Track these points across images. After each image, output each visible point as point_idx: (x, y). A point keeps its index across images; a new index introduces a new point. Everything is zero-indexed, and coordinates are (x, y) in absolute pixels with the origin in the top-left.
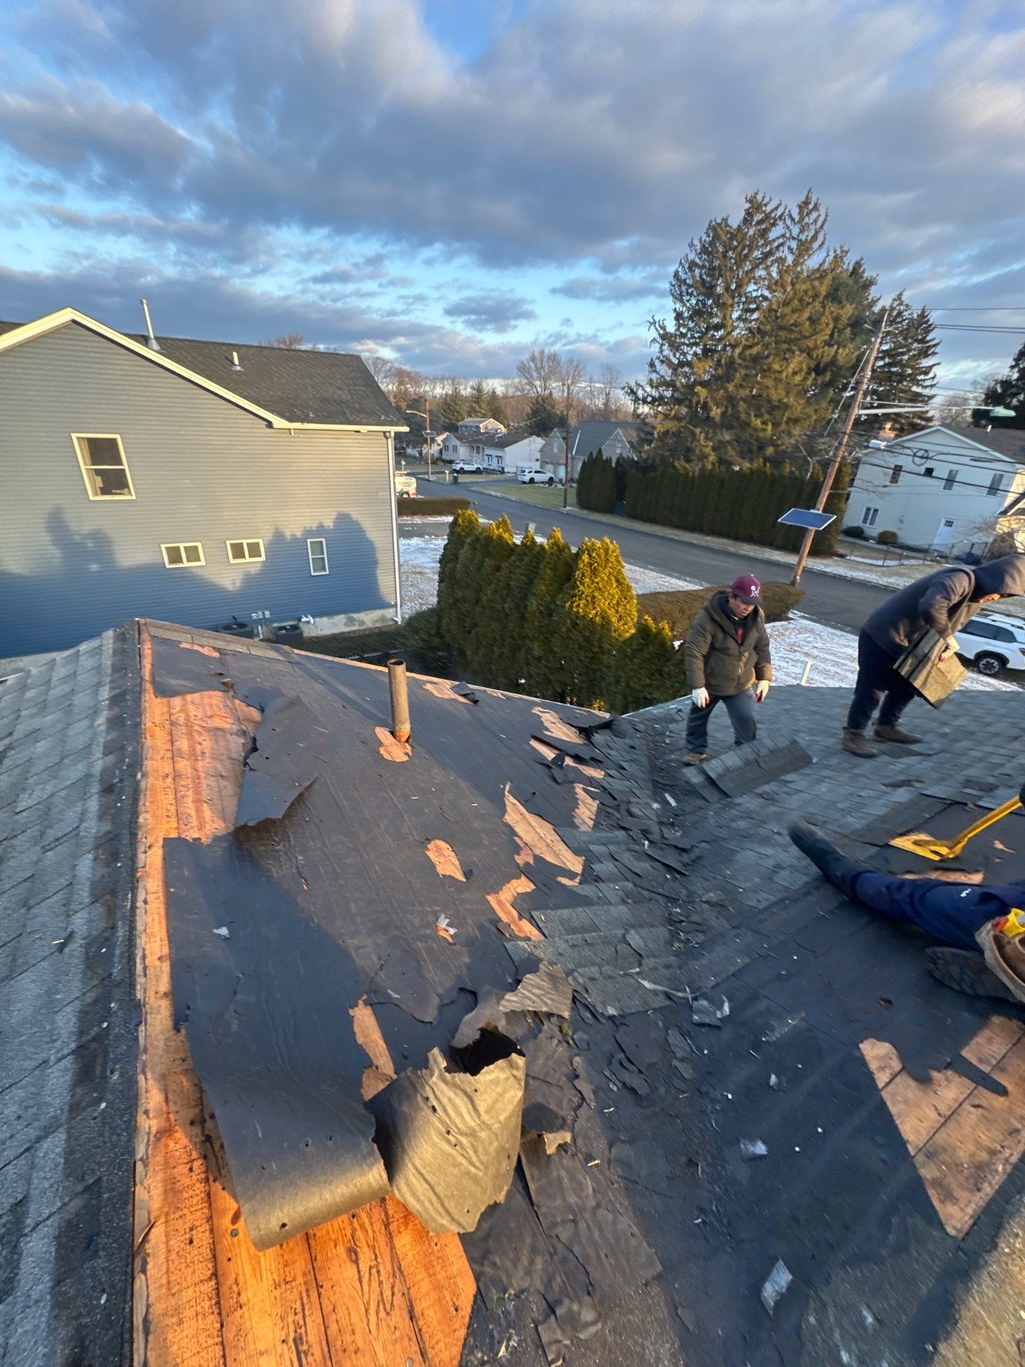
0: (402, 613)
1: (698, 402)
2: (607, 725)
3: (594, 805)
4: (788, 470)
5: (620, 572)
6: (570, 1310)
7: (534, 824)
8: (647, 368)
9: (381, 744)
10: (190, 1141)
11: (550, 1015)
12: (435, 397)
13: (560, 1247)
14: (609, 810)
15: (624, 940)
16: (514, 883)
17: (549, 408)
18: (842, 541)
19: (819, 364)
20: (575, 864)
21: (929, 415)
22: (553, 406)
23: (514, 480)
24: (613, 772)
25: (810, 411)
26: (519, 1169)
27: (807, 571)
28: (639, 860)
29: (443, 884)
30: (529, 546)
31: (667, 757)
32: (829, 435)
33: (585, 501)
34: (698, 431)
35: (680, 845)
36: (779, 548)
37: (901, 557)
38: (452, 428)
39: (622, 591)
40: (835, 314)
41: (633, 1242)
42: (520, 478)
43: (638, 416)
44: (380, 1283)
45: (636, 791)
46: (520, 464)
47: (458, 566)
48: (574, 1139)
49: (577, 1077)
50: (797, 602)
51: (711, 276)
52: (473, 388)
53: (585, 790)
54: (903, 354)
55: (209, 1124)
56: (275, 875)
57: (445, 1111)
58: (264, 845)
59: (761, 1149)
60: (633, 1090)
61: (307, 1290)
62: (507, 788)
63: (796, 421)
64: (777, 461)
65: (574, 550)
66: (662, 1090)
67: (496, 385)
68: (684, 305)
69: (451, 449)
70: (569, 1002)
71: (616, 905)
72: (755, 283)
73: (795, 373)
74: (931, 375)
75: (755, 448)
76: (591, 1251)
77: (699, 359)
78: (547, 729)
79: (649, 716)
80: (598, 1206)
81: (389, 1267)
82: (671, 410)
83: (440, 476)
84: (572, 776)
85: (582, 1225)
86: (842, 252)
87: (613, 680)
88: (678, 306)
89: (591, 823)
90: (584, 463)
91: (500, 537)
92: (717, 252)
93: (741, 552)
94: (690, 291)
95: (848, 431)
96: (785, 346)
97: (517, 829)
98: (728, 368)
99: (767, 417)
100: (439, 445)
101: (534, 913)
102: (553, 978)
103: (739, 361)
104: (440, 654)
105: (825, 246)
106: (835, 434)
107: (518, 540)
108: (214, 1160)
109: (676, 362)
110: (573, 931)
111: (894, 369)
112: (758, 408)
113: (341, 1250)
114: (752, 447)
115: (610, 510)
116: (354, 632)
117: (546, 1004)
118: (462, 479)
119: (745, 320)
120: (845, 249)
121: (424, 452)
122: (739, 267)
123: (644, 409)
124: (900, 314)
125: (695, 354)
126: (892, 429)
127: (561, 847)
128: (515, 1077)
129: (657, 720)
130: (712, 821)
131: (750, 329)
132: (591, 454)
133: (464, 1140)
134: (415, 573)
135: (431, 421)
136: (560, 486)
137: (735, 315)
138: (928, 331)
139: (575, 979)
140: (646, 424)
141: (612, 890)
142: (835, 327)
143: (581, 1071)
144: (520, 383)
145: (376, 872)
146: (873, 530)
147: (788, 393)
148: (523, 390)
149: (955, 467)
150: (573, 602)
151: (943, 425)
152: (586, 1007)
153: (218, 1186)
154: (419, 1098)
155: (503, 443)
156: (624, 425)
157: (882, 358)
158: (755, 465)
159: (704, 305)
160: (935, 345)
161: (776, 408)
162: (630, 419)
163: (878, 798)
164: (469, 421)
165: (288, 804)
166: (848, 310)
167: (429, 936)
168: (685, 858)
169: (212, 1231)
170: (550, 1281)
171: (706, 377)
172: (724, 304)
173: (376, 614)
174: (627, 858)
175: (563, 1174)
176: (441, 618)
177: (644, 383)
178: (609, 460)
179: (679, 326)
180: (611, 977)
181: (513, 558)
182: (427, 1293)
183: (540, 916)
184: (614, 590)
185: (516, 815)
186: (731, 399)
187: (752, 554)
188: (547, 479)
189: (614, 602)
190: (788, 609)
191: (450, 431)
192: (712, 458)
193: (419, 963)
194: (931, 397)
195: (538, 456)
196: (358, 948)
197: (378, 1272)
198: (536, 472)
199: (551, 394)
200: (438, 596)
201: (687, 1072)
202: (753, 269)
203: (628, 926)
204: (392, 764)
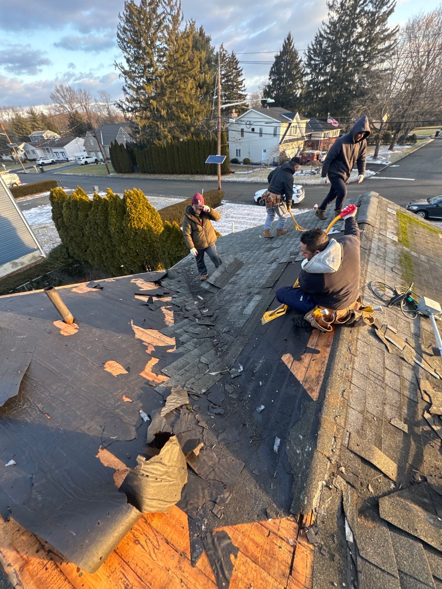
0: (44, 252)
1: (154, 108)
2: (166, 276)
3: (171, 313)
4: (202, 138)
5: (147, 203)
6: (221, 498)
7: (149, 333)
8: (122, 91)
9: (60, 329)
10: (40, 558)
11: (181, 407)
12: (5, 121)
13: (211, 482)
14: (178, 313)
15: (200, 362)
16: (150, 362)
17: (79, 120)
18: (231, 166)
19: (199, 83)
20: (172, 341)
21: (247, 104)
22: (81, 118)
23: (76, 164)
24: (174, 296)
25: (203, 107)
26: (189, 467)
27: (223, 182)
28: (196, 328)
29: (118, 379)
30: (98, 200)
31: (194, 280)
32: (213, 118)
33: (118, 170)
34: (159, 123)
35: (209, 315)
36: (209, 174)
37: (253, 168)
38: (26, 139)
39: (151, 212)
40: (199, 57)
41: (234, 462)
42: (79, 162)
43: (128, 119)
44: (151, 542)
45: (186, 300)
46: (76, 155)
47: (65, 220)
48: (205, 444)
49: (199, 422)
50: (223, 196)
51: (137, 36)
52: (28, 113)
53: (166, 308)
54: (230, 75)
55: (47, 546)
56: (29, 421)
57: (152, 473)
58: (15, 410)
59: (263, 407)
60: (219, 414)
61: (123, 568)
62: (132, 323)
63: (199, 113)
64: (197, 134)
65: (122, 197)
66: (229, 408)
67: (42, 109)
68: (129, 54)
69: (31, 152)
70: (187, 397)
71: (193, 350)
72: (159, 40)
73: (191, 89)
74: (243, 85)
75: (186, 129)
76: (222, 475)
77: (146, 84)
78: (141, 288)
79: (181, 265)
80: (220, 459)
81: (153, 535)
82: (142, 114)
83: (31, 169)
84: (158, 305)
85: (216, 469)
86: (193, 22)
87: (162, 253)
88: (126, 54)
89: (173, 321)
90: (110, 148)
91: (81, 199)
92: (135, 22)
93: (196, 179)
94: (129, 45)
95: (220, 116)
96: (183, 75)
97: (143, 339)
98: (162, 89)
99: (186, 112)
100: (22, 151)
101: (162, 371)
102: (178, 392)
103: (165, 85)
104: (75, 266)
105: (184, 19)
106: (215, 117)
107: (91, 197)
108: (57, 557)
109: (136, 87)
110: (180, 369)
111: (229, 83)
112: (181, 109)
113: (131, 544)
114: (185, 129)
115: (132, 171)
116: (20, 269)
117: (179, 403)
118: (46, 169)
119: (161, 62)
120: (194, 20)
121: (15, 157)
122: (148, 30)
123: (129, 115)
124: (224, 55)
125: (144, 82)
126: (236, 112)
127: (164, 338)
128: (174, 444)
129: (185, 265)
130: (217, 300)
131: (164, 66)
132: (112, 143)
133: (164, 477)
134: (42, 228)
135: (10, 137)
136: (102, 163)
137: (155, 59)
138: (237, 63)
139: (187, 387)
140: (133, 123)
141: (189, 345)
142: (201, 64)
143: (200, 419)
144: (56, 106)
145: (84, 391)
146: (241, 159)
147: (191, 99)
148: (60, 111)
149: (261, 127)
150: (131, 223)
151: (253, 108)
152: (194, 395)
153: (64, 564)
154: (139, 476)
155: (61, 144)
156: (122, 125)
157: (223, 78)
158: (189, 137)
159: (139, 53)
160: (241, 70)
161: (189, 107)
162: (124, 121)
163: (268, 269)
164: (34, 133)
165: (18, 386)
166: (204, 54)
167: (120, 405)
168: (212, 319)
169: (69, 582)
170: (212, 494)
171: (153, 95)
172: (148, 53)
173: (30, 256)
174: (191, 329)
175: (204, 457)
176: (67, 248)
177: (124, 101)
178: (122, 145)
179: (130, 66)
180: (200, 379)
181: (92, 208)
182: (171, 531)
183: (164, 370)
184: (147, 212)
185: (140, 333)
186: (168, 105)
187: (200, 179)
188: (94, 161)
189: (150, 218)
190: (220, 200)
191: (26, 142)
192: (170, 137)
193: (121, 419)
194: (246, 95)
195: (84, 148)
196: (89, 429)
197: (149, 539)
198: (87, 158)
199: (76, 112)
200: (60, 237)
201: (234, 396)
202: (155, 32)
203: (199, 356)
204: (70, 337)
